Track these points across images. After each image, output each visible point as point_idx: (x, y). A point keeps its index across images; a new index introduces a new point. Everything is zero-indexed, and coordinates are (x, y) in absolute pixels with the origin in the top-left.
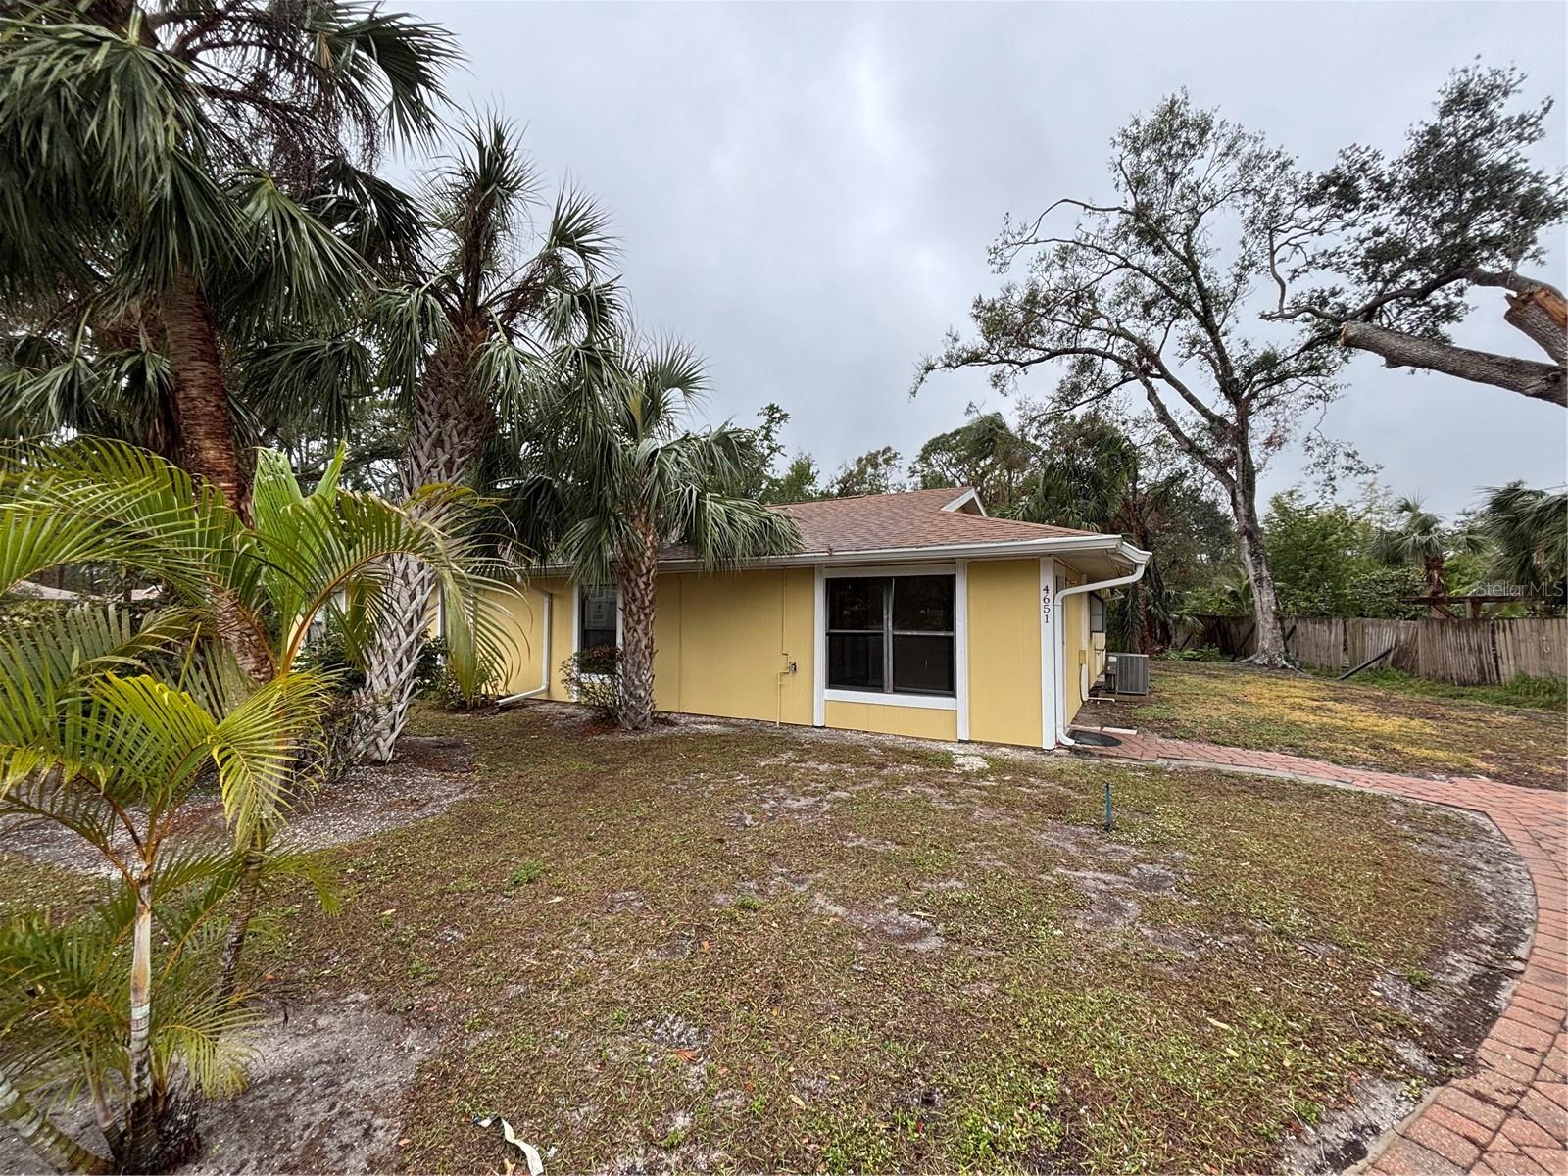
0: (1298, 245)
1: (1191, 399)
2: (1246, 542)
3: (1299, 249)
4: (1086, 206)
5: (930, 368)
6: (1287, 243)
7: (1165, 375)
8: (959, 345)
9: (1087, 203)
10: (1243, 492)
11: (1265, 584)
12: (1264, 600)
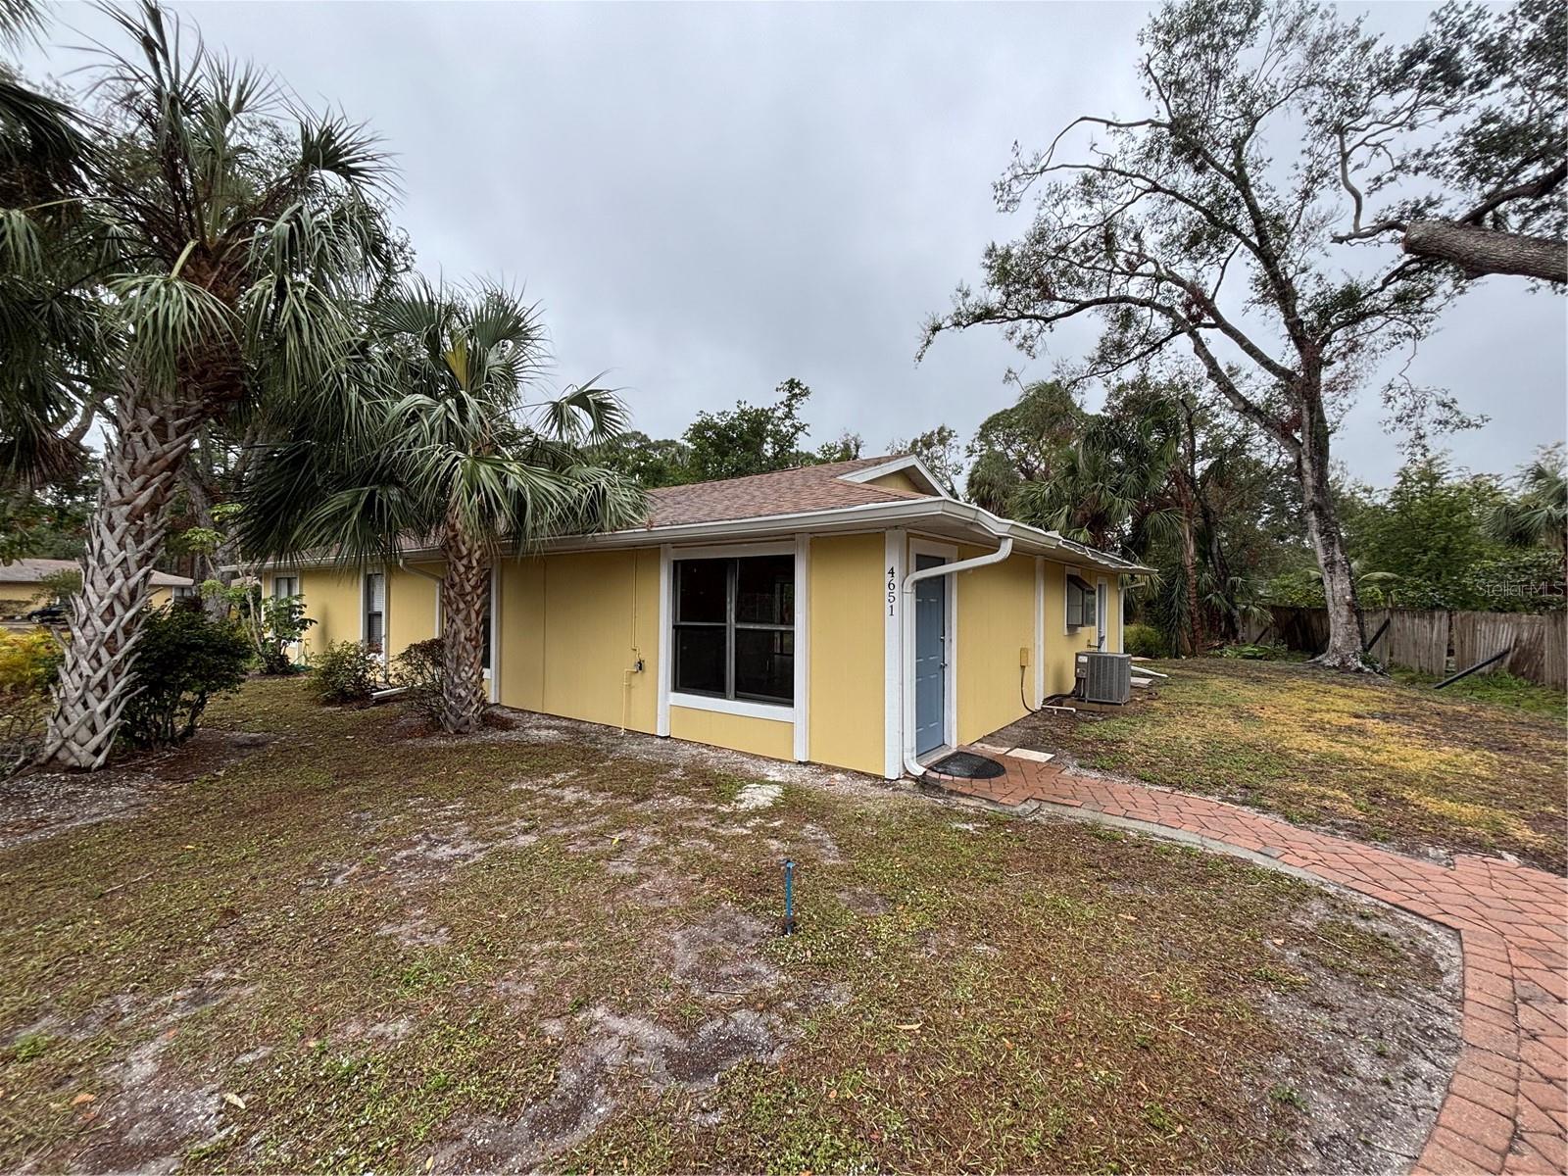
0: (1378, 145)
1: (1251, 350)
2: (1313, 518)
3: (1380, 150)
4: (1109, 124)
5: (936, 329)
6: (1363, 143)
7: (1221, 323)
8: (970, 300)
9: (1110, 120)
10: (1311, 459)
11: (1338, 569)
12: (1337, 589)
